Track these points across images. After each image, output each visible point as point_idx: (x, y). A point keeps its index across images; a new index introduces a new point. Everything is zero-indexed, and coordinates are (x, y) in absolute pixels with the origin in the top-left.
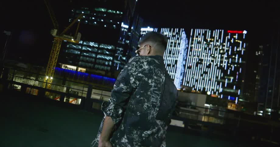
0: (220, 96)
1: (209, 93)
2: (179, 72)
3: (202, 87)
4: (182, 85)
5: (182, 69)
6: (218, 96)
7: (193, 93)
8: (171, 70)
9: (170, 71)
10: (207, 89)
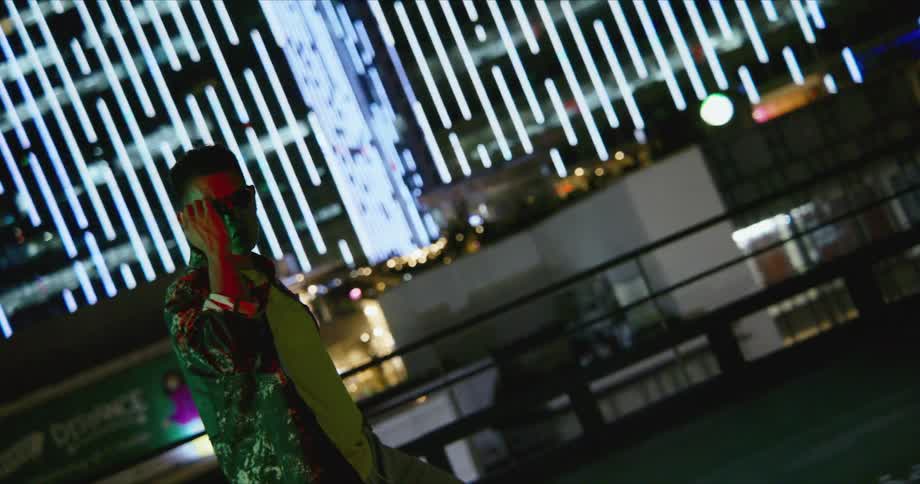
0: (841, 75)
1: (717, 111)
2: (333, 86)
3: (626, 91)
4: (427, 185)
5: (339, 44)
6: (820, 88)
7: (575, 197)
8: (244, 116)
9: (239, 129)
10: (682, 77)
